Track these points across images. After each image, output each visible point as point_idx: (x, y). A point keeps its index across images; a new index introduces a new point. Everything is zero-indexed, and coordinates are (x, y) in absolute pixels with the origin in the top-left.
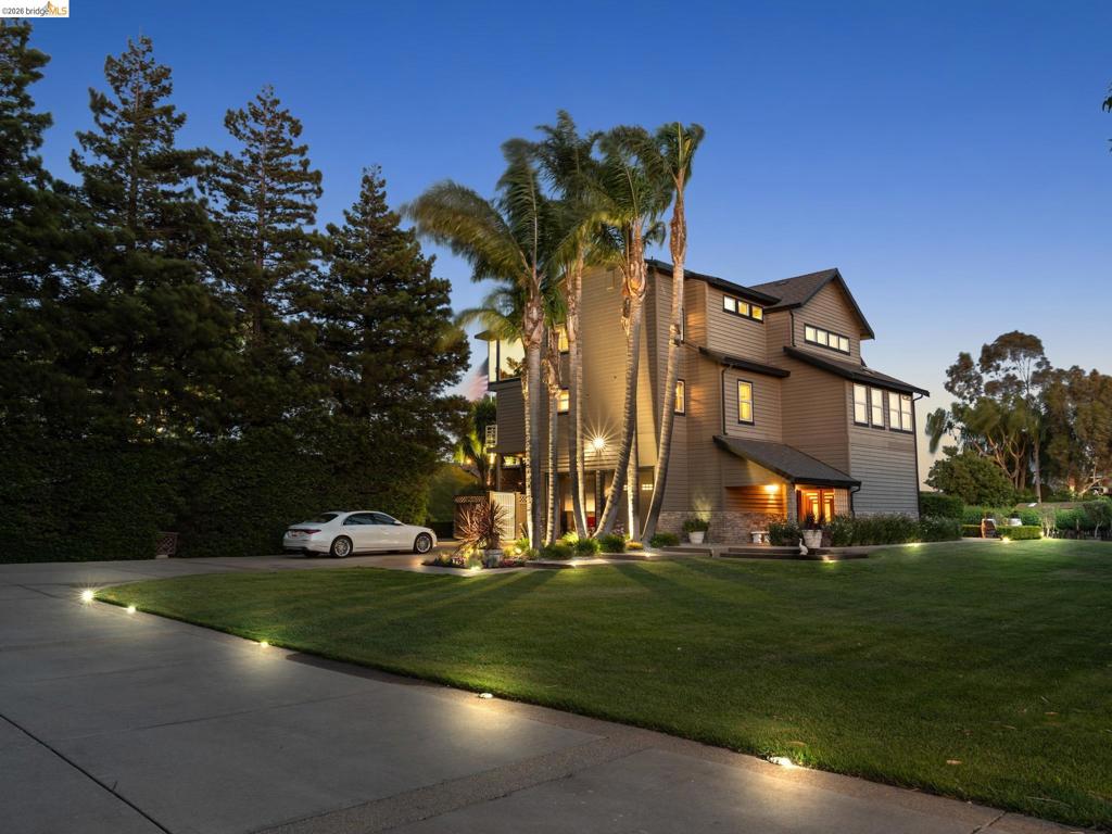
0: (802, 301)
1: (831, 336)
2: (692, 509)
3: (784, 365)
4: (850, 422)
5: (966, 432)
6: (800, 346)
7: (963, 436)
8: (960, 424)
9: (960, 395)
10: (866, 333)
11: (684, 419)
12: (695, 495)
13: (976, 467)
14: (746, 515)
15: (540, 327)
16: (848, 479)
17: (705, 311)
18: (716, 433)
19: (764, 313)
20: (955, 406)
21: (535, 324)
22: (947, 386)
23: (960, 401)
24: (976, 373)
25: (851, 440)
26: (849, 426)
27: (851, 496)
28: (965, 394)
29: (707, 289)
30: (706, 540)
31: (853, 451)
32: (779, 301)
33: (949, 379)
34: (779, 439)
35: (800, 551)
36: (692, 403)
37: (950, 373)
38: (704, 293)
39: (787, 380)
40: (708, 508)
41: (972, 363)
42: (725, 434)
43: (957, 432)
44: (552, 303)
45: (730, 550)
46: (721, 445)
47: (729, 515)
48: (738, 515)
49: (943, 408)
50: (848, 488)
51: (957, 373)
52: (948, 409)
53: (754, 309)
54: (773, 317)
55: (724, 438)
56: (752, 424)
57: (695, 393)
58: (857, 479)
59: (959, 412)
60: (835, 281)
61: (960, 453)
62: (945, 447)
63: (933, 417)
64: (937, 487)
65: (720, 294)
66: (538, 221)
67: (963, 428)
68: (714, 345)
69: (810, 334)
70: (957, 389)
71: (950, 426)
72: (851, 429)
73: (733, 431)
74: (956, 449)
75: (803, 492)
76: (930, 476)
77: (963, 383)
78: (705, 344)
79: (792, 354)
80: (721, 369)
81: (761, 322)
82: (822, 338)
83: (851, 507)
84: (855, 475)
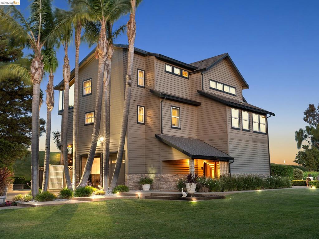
0: (207, 68)
1: (225, 86)
2: (147, 172)
3: (198, 100)
4: (229, 127)
5: (313, 139)
6: (206, 90)
7: (312, 141)
8: (310, 136)
9: (310, 123)
10: (245, 86)
11: (144, 126)
12: (148, 165)
13: (317, 154)
14: (175, 175)
15: (40, 71)
16: (227, 156)
17: (154, 71)
18: (157, 133)
19: (189, 74)
20: (307, 127)
21: (37, 70)
22: (304, 119)
23: (309, 126)
24: (317, 113)
25: (229, 137)
26: (228, 129)
27: (229, 165)
28: (313, 122)
29: (155, 60)
30: (151, 188)
31: (230, 142)
32: (197, 68)
33: (305, 116)
34: (196, 137)
35: (182, 195)
36: (148, 118)
37: (306, 113)
38: (154, 62)
39: (200, 107)
40: (154, 172)
41: (315, 109)
42: (162, 133)
43: (309, 139)
44: (50, 60)
45: (151, 194)
46: (160, 139)
47: (165, 176)
48: (169, 175)
49: (302, 128)
50: (228, 161)
51: (309, 113)
52: (305, 129)
53: (183, 72)
54: (194, 76)
55: (161, 136)
56: (180, 129)
57: (149, 113)
58: (232, 156)
59: (309, 130)
60: (227, 58)
61: (310, 148)
62: (303, 146)
63: (298, 133)
64: (299, 163)
65: (163, 63)
66: (42, 15)
67: (311, 138)
68: (159, 89)
69: (213, 85)
70: (309, 120)
71: (306, 136)
72: (229, 130)
73: (167, 132)
74: (308, 146)
75: (208, 163)
76: (296, 158)
77: (312, 118)
78: (154, 88)
79: (202, 94)
80: (161, 100)
81: (188, 78)
82: (220, 87)
83: (230, 171)
84: (231, 155)
